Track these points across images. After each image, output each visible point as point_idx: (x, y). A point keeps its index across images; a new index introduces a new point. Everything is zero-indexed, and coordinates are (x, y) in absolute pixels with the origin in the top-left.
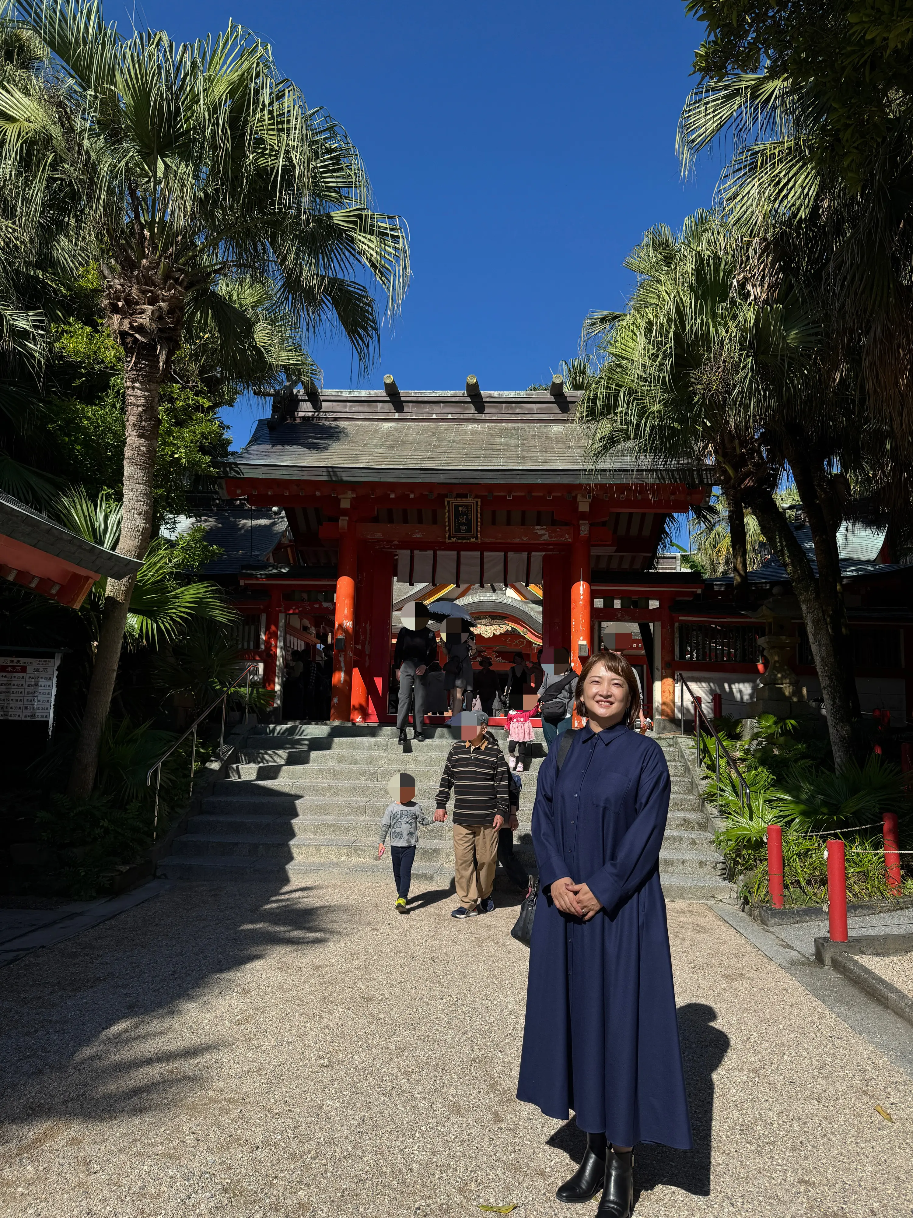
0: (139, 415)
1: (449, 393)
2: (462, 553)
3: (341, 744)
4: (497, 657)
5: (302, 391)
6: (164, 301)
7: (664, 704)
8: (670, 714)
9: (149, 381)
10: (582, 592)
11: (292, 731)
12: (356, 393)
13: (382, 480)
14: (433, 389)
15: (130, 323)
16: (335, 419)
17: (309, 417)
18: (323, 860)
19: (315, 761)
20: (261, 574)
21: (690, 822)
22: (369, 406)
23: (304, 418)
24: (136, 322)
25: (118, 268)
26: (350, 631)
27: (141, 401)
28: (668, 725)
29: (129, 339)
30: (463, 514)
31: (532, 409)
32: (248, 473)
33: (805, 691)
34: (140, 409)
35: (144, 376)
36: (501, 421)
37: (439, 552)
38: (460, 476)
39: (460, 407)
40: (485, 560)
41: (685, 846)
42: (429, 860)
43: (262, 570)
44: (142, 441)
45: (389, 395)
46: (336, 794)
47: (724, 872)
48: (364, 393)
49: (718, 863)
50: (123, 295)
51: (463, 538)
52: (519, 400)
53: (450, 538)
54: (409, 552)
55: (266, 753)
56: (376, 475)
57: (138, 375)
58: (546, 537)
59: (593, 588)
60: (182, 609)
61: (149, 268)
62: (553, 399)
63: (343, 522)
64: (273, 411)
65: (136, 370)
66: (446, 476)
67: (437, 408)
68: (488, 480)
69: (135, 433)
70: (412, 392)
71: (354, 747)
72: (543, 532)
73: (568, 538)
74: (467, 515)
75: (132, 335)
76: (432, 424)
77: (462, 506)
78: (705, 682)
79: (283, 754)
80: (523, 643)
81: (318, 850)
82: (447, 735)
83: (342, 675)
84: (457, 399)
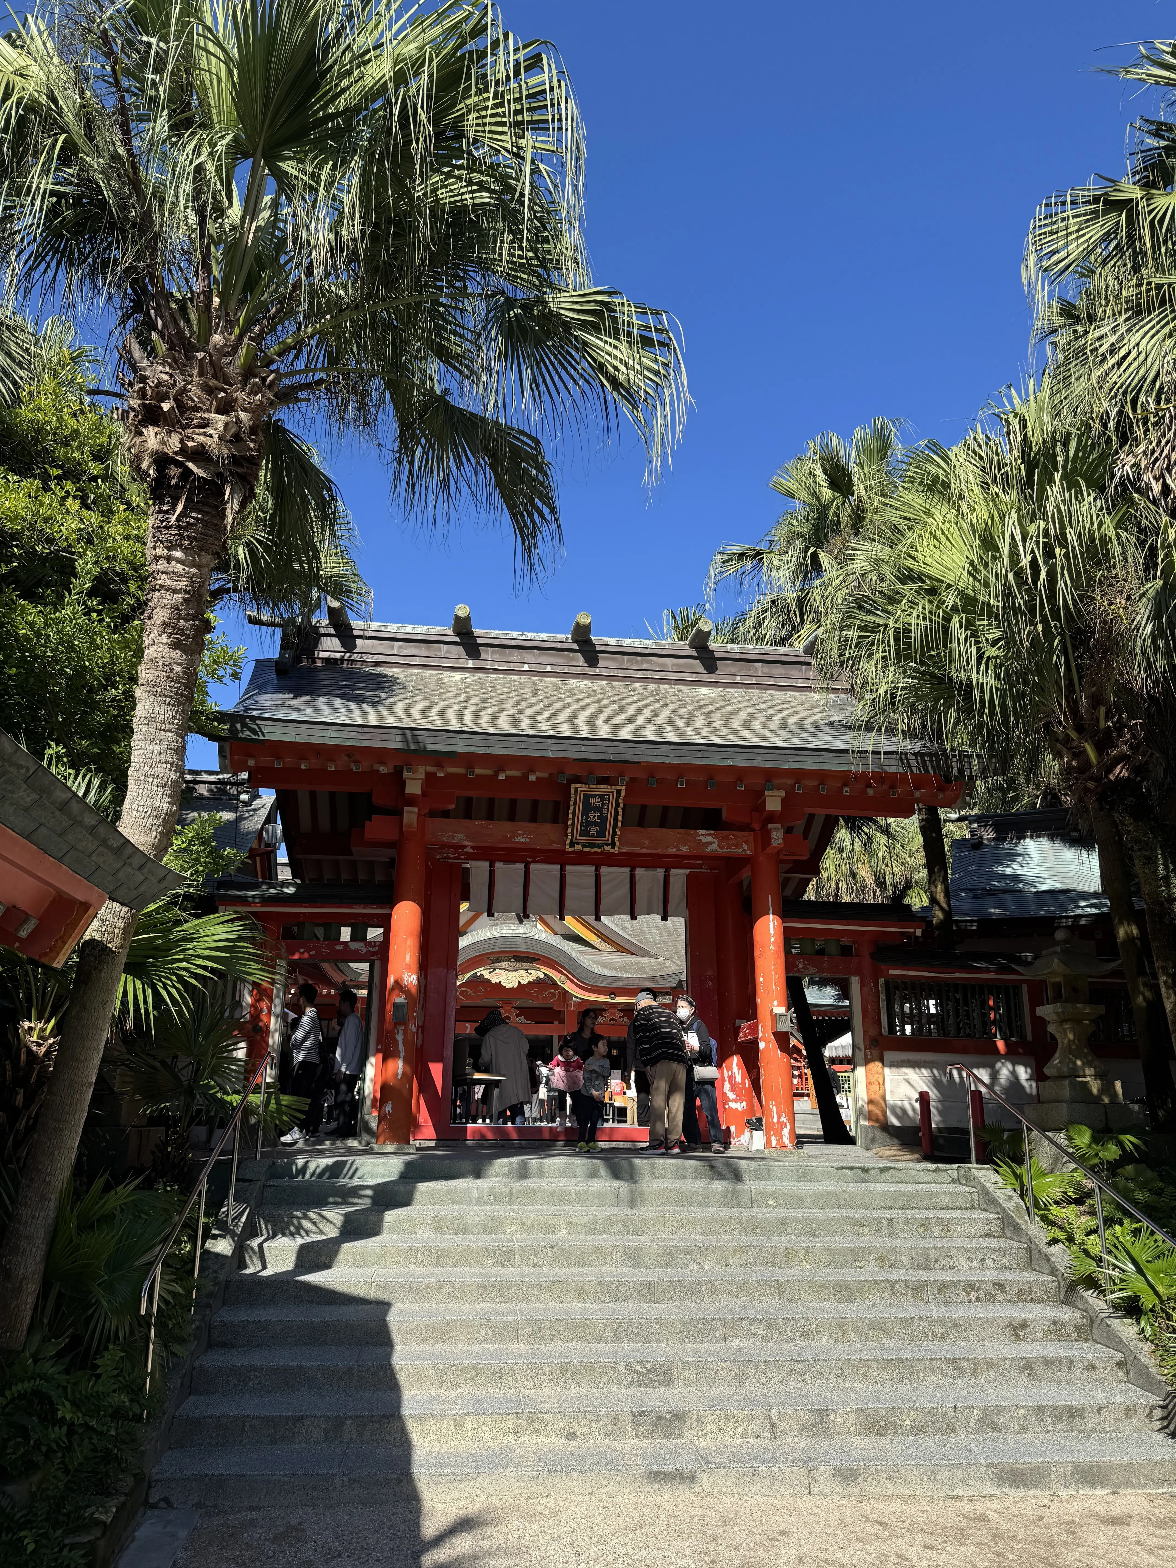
0: (176, 607)
1: (546, 636)
2: (568, 868)
3: (431, 1194)
4: (517, 1016)
5: (325, 621)
6: (244, 410)
7: (870, 1102)
8: (881, 1117)
9: (201, 549)
10: (772, 931)
11: (335, 1170)
12: (408, 628)
13: (491, 751)
14: (523, 630)
15: (182, 441)
16: (377, 664)
17: (336, 660)
18: (472, 1446)
19: (393, 1229)
20: (253, 897)
21: (1063, 1326)
22: (428, 649)
23: (327, 660)
24: (192, 439)
25: (162, 348)
26: (414, 990)
27: (183, 584)
28: (879, 1134)
29: (174, 471)
30: (596, 809)
31: (665, 665)
32: (272, 733)
33: (1118, 1085)
34: (178, 597)
35: (192, 539)
36: (624, 678)
37: (533, 866)
38: (611, 750)
39: (562, 656)
40: (602, 879)
41: (1078, 1374)
42: (668, 1435)
43: (252, 890)
44: (177, 654)
45: (457, 633)
46: (451, 1297)
47: (1165, 1423)
48: (420, 630)
49: (1153, 1407)
50: (172, 392)
51: (592, 846)
52: (647, 651)
53: (572, 844)
54: (487, 864)
55: (306, 1217)
56: (481, 743)
57: (182, 537)
58: (714, 847)
59: (786, 925)
60: (199, 962)
61: (222, 352)
62: (694, 653)
63: (410, 815)
64: (283, 647)
65: (179, 527)
66: (590, 749)
67: (529, 656)
68: (655, 757)
69: (164, 639)
70: (492, 633)
71: (454, 1199)
72: (709, 839)
73: (746, 849)
74: (601, 809)
75: (179, 464)
76: (526, 679)
77: (595, 796)
78: (925, 1068)
79: (335, 1216)
80: (554, 995)
81: (458, 1424)
82: (603, 1171)
83: (400, 1064)
84: (559, 645)
